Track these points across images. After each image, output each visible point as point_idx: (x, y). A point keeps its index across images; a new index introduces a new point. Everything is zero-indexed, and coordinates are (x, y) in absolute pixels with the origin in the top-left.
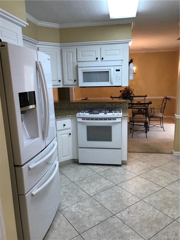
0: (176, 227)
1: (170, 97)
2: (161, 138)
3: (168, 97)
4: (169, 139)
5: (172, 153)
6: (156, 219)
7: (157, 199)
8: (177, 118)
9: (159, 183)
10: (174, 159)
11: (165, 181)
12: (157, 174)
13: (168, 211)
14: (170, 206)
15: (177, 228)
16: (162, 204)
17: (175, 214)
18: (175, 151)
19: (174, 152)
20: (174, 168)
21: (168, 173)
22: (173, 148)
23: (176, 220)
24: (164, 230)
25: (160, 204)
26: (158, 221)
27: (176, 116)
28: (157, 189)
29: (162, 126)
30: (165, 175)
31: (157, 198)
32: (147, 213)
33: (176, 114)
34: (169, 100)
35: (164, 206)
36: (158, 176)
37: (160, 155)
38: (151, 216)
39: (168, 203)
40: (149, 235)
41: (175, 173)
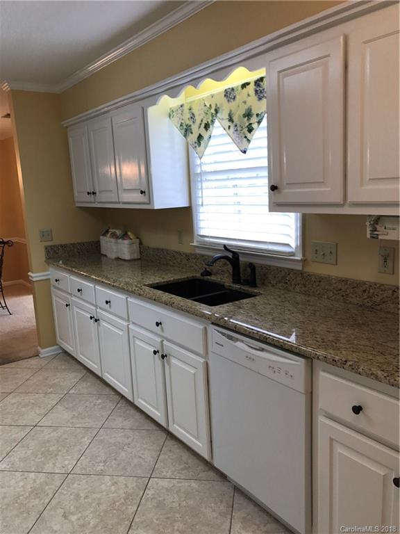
0: (73, 484)
1: (9, 239)
2: (7, 330)
3: (5, 240)
4: (25, 328)
5: (37, 355)
6: (34, 490)
7: (26, 453)
8: (34, 279)
9: (24, 422)
10: (43, 365)
11: (36, 413)
12: (15, 406)
13: (53, 464)
14: (56, 453)
15: (75, 485)
16: (38, 457)
17: (66, 462)
18: (42, 348)
19: (42, 351)
20: (47, 381)
21: (37, 396)
22: (37, 344)
23: (72, 472)
24: (54, 502)
25: (34, 460)
26: (37, 492)
27: (31, 277)
28: (22, 434)
29: (4, 305)
30: (32, 401)
31: (24, 452)
32: (12, 488)
33: (32, 272)
34: (9, 246)
35: (43, 459)
36: (17, 408)
37: (13, 365)
38: (22, 489)
39: (51, 449)
40: (25, 527)
41: (51, 389)
